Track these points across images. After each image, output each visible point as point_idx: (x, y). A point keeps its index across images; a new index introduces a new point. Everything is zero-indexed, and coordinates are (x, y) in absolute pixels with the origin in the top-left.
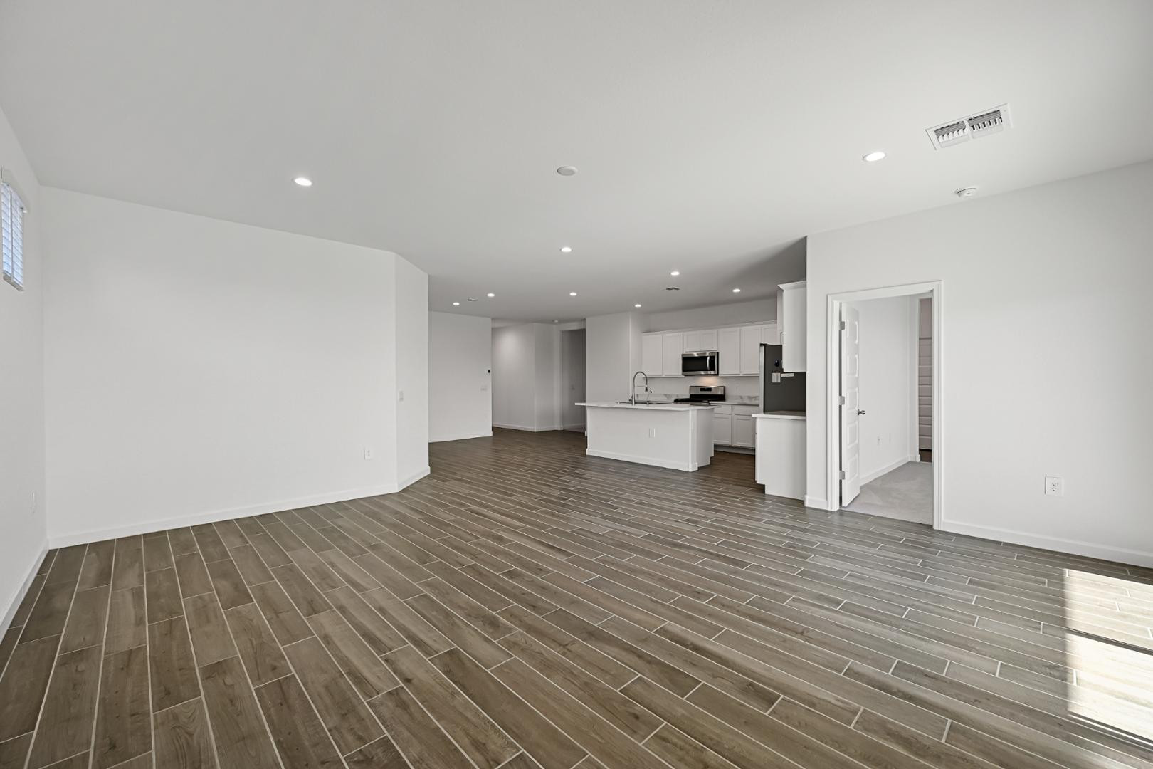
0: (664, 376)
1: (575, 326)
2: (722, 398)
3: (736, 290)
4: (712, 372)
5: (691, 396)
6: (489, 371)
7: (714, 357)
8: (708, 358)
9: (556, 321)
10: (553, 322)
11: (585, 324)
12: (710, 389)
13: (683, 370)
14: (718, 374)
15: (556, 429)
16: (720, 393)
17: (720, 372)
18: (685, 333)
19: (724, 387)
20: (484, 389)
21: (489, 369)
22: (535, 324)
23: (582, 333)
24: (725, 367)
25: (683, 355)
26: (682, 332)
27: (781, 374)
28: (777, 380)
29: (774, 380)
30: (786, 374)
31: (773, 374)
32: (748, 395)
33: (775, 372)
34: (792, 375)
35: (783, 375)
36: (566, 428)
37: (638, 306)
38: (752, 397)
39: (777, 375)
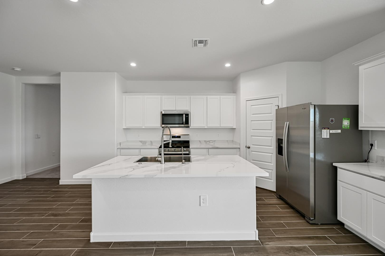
0: (144, 128)
4: (187, 126)
7: (188, 114)
8: (184, 116)
12: (179, 137)
13: (162, 123)
14: (189, 127)
17: (191, 125)
18: (163, 97)
25: (161, 112)
26: (161, 95)
27: (330, 131)
28: (327, 135)
29: (324, 136)
30: (334, 130)
31: (322, 130)
32: (205, 140)
33: (325, 129)
34: (339, 131)
35: (331, 131)
36: (28, 175)
37: (133, 65)
38: (207, 141)
39: (326, 131)
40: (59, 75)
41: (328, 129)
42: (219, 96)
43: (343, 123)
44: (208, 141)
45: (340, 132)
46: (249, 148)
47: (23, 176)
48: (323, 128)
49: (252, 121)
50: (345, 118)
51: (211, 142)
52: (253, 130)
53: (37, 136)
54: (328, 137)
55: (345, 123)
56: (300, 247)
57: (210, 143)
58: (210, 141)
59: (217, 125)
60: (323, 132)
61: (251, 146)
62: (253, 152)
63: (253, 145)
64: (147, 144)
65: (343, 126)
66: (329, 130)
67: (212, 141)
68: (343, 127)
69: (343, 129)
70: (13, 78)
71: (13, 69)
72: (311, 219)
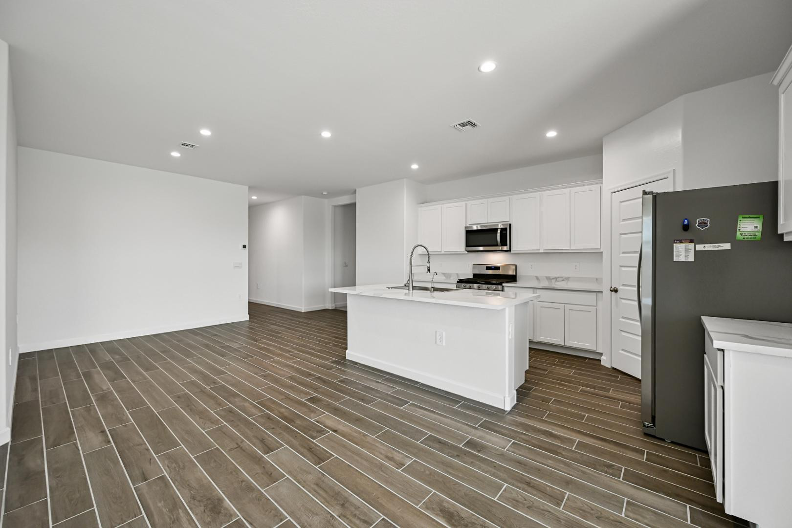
0: (443, 253)
1: (345, 200)
2: (513, 279)
3: (551, 134)
4: (505, 248)
5: (475, 275)
6: (244, 247)
7: (506, 229)
8: (499, 231)
9: (325, 193)
10: (322, 196)
11: (355, 198)
12: (498, 268)
13: (467, 245)
14: (510, 250)
15: (327, 308)
16: (511, 273)
17: (514, 248)
18: (469, 203)
19: (516, 266)
20: (238, 267)
21: (247, 244)
22: (303, 196)
23: (353, 206)
24: (518, 242)
25: (466, 227)
26: (465, 201)
27: (697, 245)
28: (687, 256)
29: (678, 256)
30: (709, 245)
31: (674, 244)
32: (547, 275)
33: (681, 242)
34: (727, 246)
35: (700, 247)
36: (338, 306)
37: (415, 167)
38: (551, 278)
39: (686, 246)
40: (355, 192)
41: (691, 241)
42: (568, 189)
43: (738, 226)
44: (553, 278)
45: (730, 249)
46: (616, 291)
47: (332, 307)
48: (677, 240)
49: (621, 234)
50: (746, 216)
51: (561, 279)
52: (624, 253)
53: (345, 264)
54: (691, 258)
55: (743, 226)
56: (561, 436)
57: (558, 281)
58: (559, 277)
59: (563, 246)
60: (676, 249)
61: (620, 288)
62: (623, 301)
63: (624, 285)
64: (452, 278)
65: (738, 233)
66: (693, 244)
67: (563, 277)
68: (739, 236)
69: (741, 241)
70: (326, 201)
71: (322, 193)
72: (646, 425)
